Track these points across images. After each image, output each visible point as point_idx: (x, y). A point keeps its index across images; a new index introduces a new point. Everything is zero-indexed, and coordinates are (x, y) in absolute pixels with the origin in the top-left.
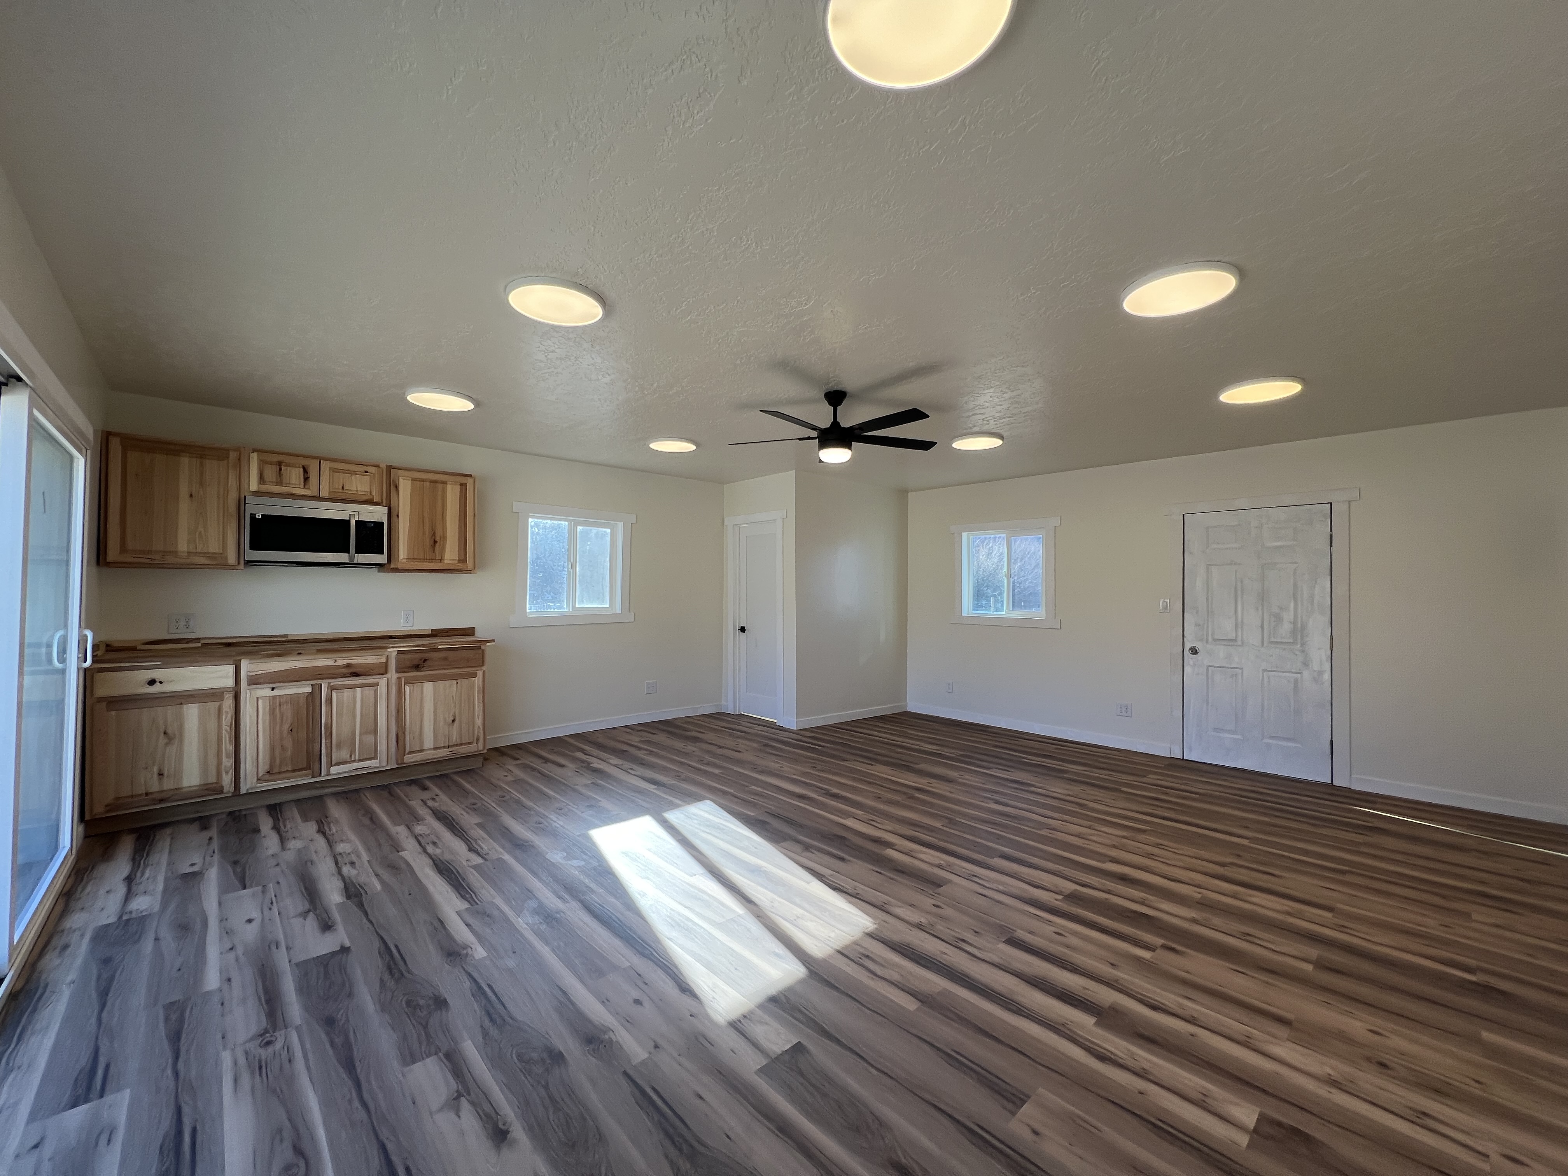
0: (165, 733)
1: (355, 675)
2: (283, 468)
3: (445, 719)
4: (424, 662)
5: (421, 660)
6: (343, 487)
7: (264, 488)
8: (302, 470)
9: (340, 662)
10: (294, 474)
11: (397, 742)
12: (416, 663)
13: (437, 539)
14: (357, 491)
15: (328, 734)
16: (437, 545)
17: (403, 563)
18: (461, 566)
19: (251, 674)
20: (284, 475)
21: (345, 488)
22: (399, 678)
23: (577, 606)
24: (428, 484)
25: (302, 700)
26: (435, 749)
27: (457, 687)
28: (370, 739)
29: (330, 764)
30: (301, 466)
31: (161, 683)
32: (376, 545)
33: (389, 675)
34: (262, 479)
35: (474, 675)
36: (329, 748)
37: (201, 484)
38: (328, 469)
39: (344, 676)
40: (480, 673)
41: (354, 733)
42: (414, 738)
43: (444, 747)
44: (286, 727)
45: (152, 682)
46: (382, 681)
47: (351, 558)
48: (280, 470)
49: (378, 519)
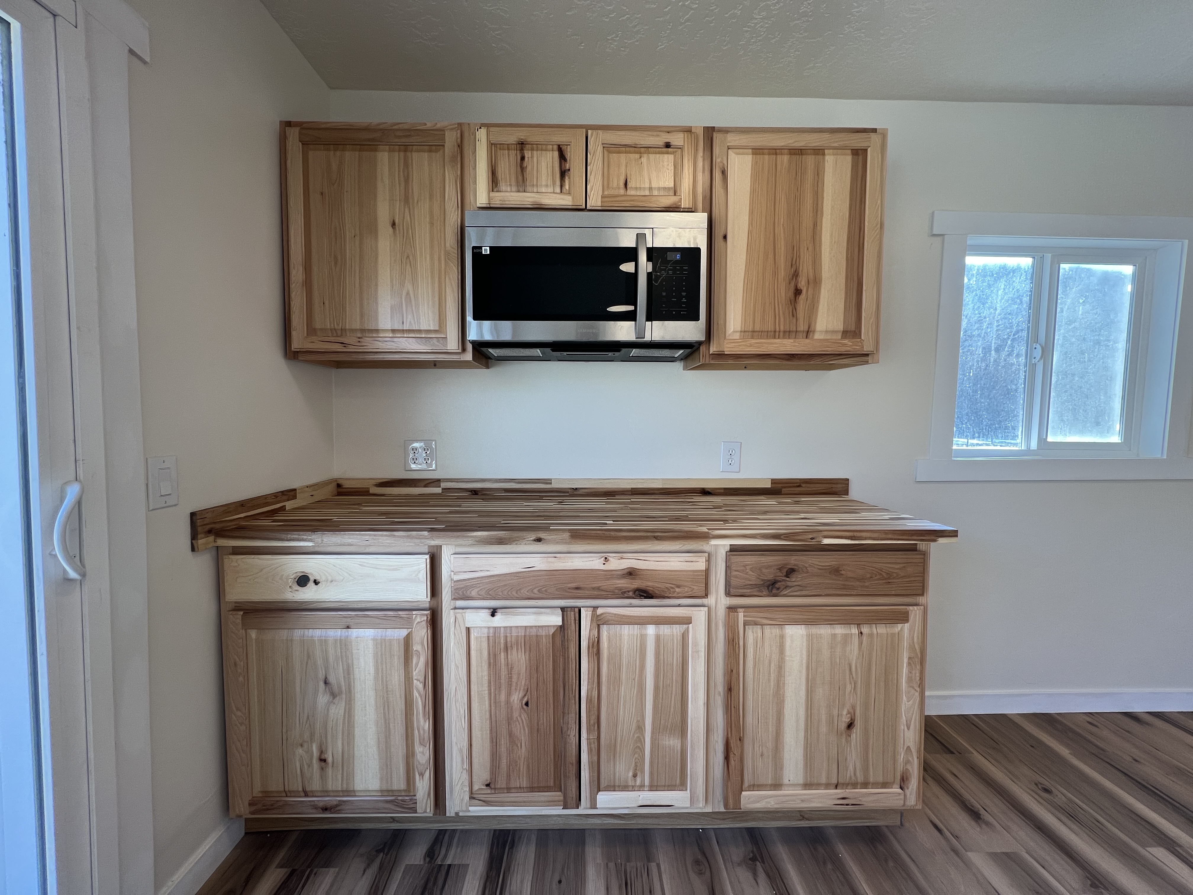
0: (326, 682)
1: (644, 594)
2: (527, 154)
3: (830, 721)
4: (787, 576)
5: (780, 569)
6: (626, 184)
7: (498, 198)
8: (556, 154)
9: (617, 564)
10: (544, 164)
11: (727, 758)
12: (771, 577)
13: (802, 284)
14: (651, 189)
15: (594, 718)
16: (802, 297)
17: (734, 341)
18: (849, 346)
19: (456, 578)
20: (529, 168)
21: (629, 185)
22: (732, 609)
23: (1050, 439)
24: (786, 158)
25: (546, 644)
26: (807, 786)
27: (861, 643)
28: (673, 742)
29: (597, 787)
30: (556, 147)
31: (316, 582)
32: (684, 300)
33: (711, 601)
34: (494, 182)
35: (904, 618)
36: (595, 752)
37: (406, 199)
38: (600, 148)
39: (623, 594)
40: (915, 613)
41: (640, 728)
42: (762, 755)
43: (827, 786)
44: (516, 698)
45: (303, 581)
46: (700, 616)
47: (640, 332)
48: (523, 158)
49: (689, 242)
